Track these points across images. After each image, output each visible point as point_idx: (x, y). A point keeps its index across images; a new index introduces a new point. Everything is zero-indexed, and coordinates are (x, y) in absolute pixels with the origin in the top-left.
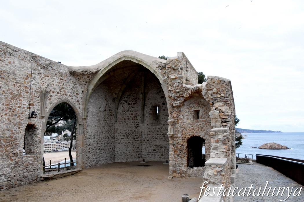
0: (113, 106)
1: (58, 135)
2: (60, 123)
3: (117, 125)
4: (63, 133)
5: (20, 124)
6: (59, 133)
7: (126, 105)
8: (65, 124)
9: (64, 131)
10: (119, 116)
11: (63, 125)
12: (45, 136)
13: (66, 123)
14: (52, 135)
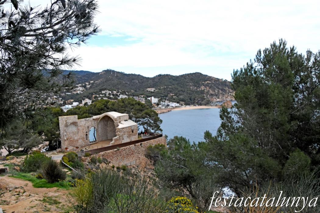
0: (106, 123)
1: (79, 104)
2: (79, 90)
3: (107, 128)
4: (83, 102)
5: (85, 135)
6: (79, 102)
7: (110, 122)
8: (83, 90)
9: (84, 100)
10: (108, 125)
11: (82, 92)
12: (67, 105)
13: (85, 89)
14: (73, 104)
